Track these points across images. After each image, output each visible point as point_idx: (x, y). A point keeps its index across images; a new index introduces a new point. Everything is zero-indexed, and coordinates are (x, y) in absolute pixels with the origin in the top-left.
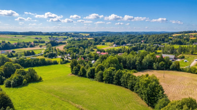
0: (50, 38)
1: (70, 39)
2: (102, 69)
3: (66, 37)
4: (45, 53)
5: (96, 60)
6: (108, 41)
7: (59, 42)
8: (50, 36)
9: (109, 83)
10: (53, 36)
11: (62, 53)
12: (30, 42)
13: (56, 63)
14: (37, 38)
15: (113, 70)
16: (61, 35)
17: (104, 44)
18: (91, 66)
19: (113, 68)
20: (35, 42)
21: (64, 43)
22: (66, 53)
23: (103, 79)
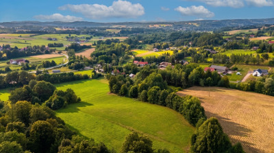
0: (67, 38)
1: (96, 39)
3: (89, 36)
4: (70, 64)
5: (134, 73)
6: (146, 43)
7: (82, 45)
8: (68, 35)
9: (154, 103)
10: (72, 35)
12: (44, 46)
13: (86, 78)
14: (51, 39)
15: (158, 89)
16: (83, 33)
17: (140, 48)
19: (157, 87)
20: (50, 46)
21: (89, 47)
23: (148, 99)
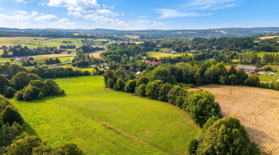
0: (83, 41)
1: (111, 42)
2: (145, 81)
3: (105, 40)
4: (73, 61)
5: (141, 71)
6: (164, 46)
7: (94, 47)
8: (84, 39)
9: (152, 99)
10: (88, 39)
11: (97, 62)
12: (54, 47)
13: (87, 74)
14: (65, 42)
15: (159, 83)
16: (99, 38)
17: (157, 51)
18: (133, 78)
19: (159, 81)
20: (62, 47)
21: (102, 49)
22: (102, 62)
